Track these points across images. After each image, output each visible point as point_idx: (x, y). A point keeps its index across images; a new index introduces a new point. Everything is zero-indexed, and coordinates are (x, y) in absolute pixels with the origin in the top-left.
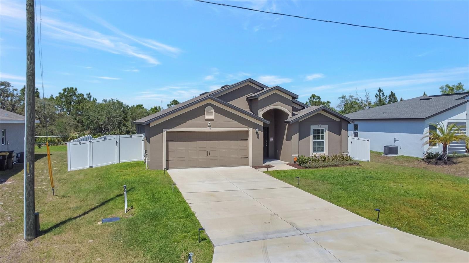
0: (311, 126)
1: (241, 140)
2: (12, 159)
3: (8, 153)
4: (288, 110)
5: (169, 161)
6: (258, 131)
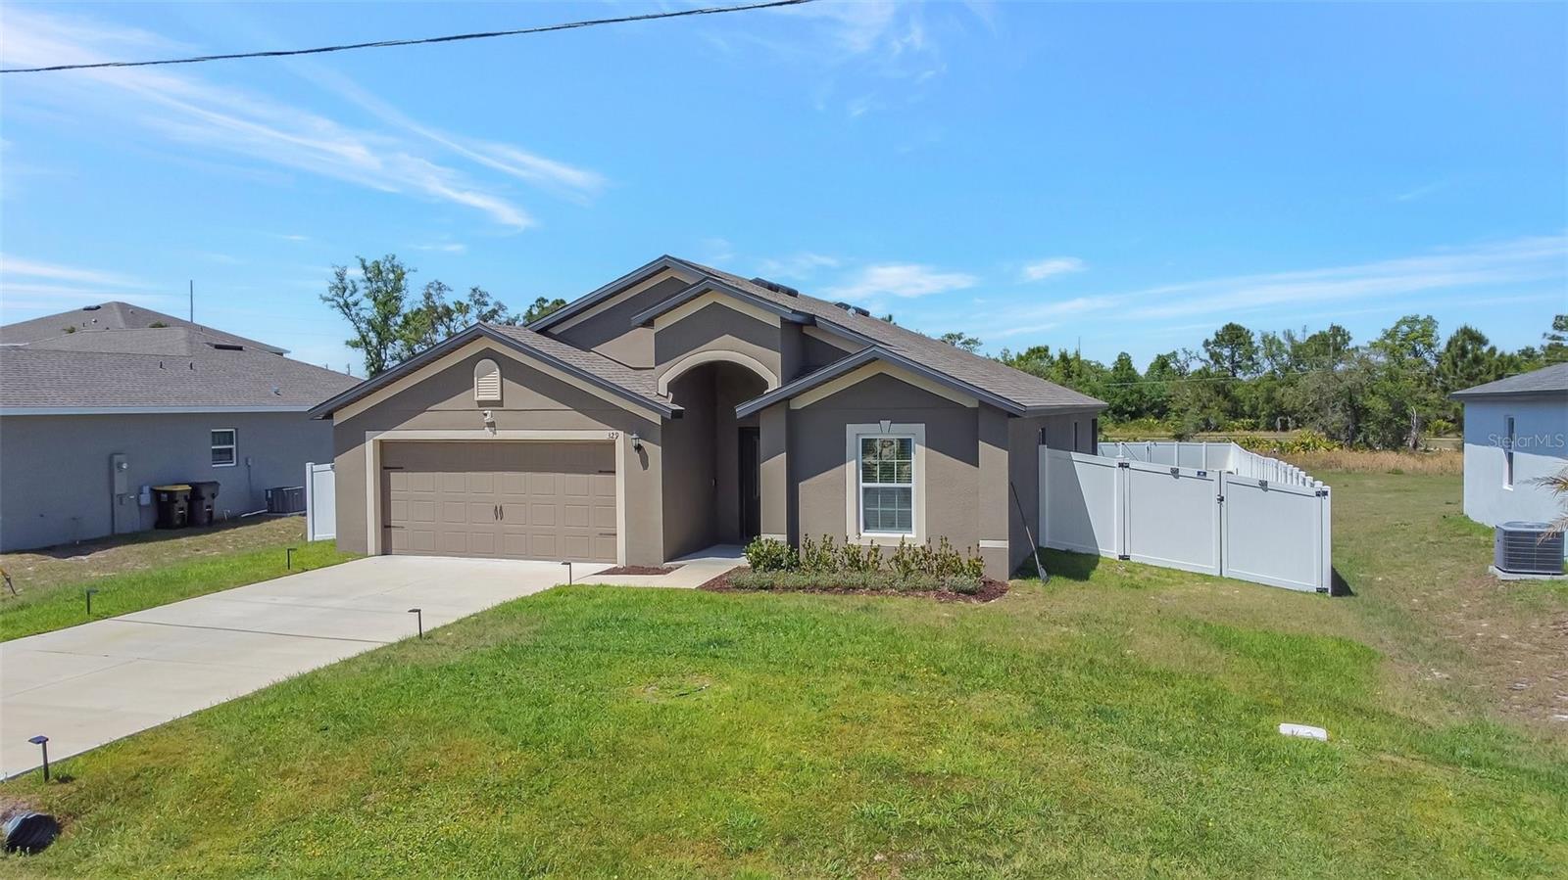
0: (849, 425)
1: (600, 472)
2: (205, 503)
3: (188, 488)
4: (766, 365)
5: (393, 530)
6: (642, 442)
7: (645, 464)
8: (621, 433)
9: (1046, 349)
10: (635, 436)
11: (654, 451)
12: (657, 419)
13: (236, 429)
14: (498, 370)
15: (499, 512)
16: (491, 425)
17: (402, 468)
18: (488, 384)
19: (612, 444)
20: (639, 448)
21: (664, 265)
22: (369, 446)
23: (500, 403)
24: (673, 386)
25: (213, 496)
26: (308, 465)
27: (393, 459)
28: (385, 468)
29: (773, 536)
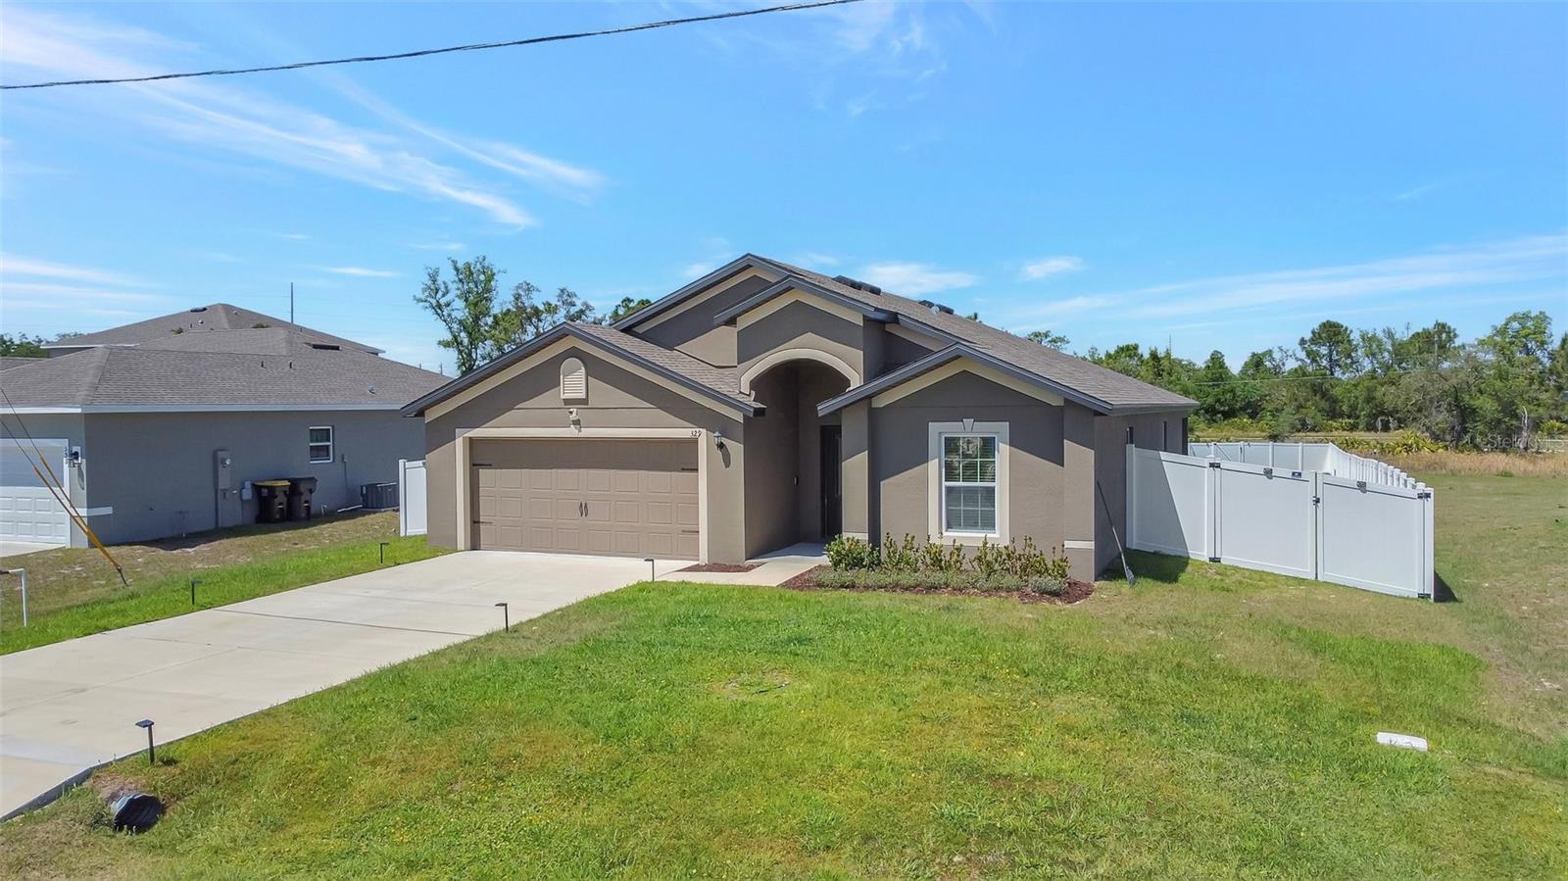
0: (932, 424)
1: (683, 470)
2: (303, 498)
3: (287, 483)
4: (849, 362)
5: (482, 526)
6: (725, 441)
7: (727, 462)
8: (704, 431)
9: (1136, 347)
10: (717, 434)
11: (737, 449)
12: (739, 417)
13: (333, 427)
14: (583, 369)
15: (584, 509)
16: (577, 423)
17: (492, 465)
18: (574, 382)
19: (695, 442)
20: (721, 446)
21: (747, 263)
22: (459, 444)
23: (585, 401)
24: (755, 384)
25: (311, 491)
26: (401, 462)
27: (482, 456)
28: (474, 465)
29: (854, 533)
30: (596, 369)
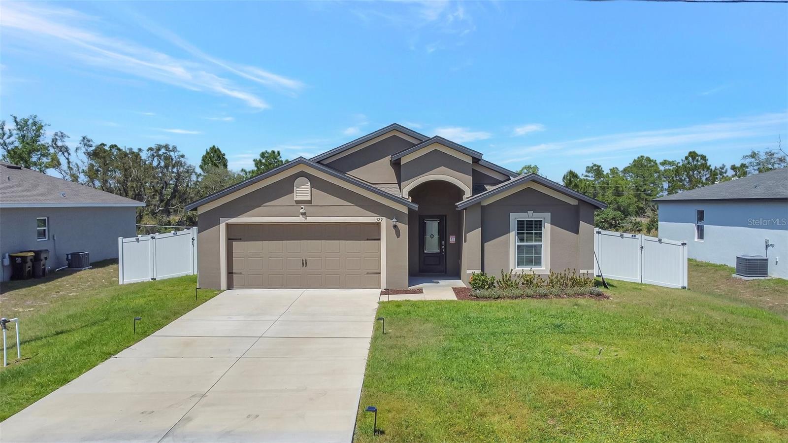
0: (511, 214)
1: (368, 239)
2: (42, 262)
3: (33, 254)
4: (463, 182)
5: (234, 275)
6: (398, 224)
7: (398, 235)
8: (384, 218)
10: (394, 220)
11: (404, 228)
12: (405, 210)
13: (48, 218)
14: (309, 183)
15: (305, 263)
16: (303, 214)
17: (241, 239)
18: (303, 191)
19: (378, 225)
20: (395, 226)
21: (395, 127)
22: (222, 227)
23: (310, 202)
24: (411, 193)
25: (46, 258)
26: (120, 239)
27: (235, 234)
28: (229, 239)
29: (470, 270)
30: (316, 183)
